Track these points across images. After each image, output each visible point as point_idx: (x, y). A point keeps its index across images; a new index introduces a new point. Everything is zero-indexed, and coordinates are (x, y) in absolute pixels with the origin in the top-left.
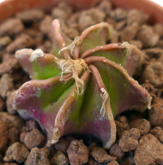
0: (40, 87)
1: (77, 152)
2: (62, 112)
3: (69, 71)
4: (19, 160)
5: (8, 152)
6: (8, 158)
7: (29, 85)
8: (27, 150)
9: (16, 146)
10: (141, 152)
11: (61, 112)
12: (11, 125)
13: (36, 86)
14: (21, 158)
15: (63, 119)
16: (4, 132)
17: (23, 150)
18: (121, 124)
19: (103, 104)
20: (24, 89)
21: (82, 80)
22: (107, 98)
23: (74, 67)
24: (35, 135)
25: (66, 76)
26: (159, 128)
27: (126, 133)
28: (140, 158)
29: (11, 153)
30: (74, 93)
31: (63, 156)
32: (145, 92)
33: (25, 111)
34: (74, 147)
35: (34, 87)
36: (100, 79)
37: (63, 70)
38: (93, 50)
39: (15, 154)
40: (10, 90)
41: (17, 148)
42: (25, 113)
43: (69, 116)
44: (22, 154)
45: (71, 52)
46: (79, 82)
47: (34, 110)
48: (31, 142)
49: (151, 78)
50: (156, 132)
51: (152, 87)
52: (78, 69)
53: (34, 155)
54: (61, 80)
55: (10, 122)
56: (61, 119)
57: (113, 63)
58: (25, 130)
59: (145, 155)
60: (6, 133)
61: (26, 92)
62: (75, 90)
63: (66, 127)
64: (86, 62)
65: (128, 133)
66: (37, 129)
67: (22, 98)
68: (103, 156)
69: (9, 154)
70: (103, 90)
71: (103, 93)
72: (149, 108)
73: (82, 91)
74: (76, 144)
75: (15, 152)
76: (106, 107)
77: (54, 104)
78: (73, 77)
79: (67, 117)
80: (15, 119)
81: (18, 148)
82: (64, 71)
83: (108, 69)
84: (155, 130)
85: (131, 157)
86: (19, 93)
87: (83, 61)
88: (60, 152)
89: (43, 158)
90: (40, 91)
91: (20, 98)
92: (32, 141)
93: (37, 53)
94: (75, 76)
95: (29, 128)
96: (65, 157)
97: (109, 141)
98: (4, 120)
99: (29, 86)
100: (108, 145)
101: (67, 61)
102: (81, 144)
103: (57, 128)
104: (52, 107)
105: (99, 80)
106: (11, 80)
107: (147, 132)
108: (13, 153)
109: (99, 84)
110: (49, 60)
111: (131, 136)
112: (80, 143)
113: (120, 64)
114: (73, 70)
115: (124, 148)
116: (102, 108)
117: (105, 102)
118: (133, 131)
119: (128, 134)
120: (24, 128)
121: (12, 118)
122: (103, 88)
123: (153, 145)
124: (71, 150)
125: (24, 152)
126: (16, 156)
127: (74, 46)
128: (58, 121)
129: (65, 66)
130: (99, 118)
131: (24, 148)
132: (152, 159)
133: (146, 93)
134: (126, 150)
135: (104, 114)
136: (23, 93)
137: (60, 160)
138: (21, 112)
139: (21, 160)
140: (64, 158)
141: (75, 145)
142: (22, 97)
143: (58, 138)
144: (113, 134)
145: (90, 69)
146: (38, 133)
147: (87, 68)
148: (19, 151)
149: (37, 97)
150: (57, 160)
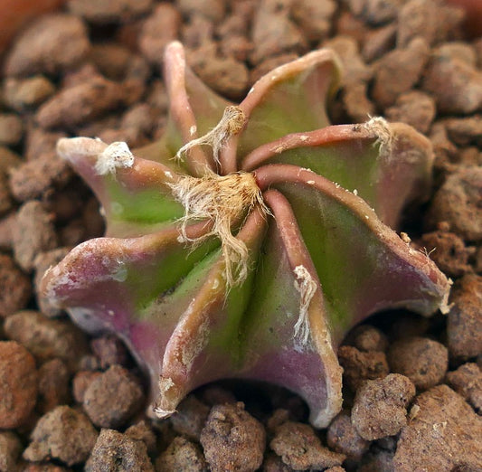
0: (121, 259)
1: (229, 439)
2: (183, 333)
3: (205, 214)
4: (69, 458)
5: (37, 434)
6: (37, 452)
7: (91, 250)
8: (90, 428)
9: (59, 420)
10: (415, 442)
11: (180, 335)
12: (46, 351)
13: (112, 256)
14: (75, 453)
15: (188, 354)
16: (24, 375)
17: (78, 430)
18: (361, 356)
19: (303, 311)
20: (76, 262)
21: (241, 241)
22: (312, 295)
23: (218, 201)
24: (116, 386)
25: (196, 229)
26: (472, 367)
27: (370, 388)
28: (409, 461)
29: (46, 437)
30: (216, 281)
31: (189, 452)
32: (428, 269)
33: (87, 311)
34: (217, 428)
35: (106, 258)
36: (294, 239)
37: (187, 209)
38: (279, 148)
39: (56, 443)
40: (44, 248)
41: (61, 426)
42: (87, 317)
43: (207, 342)
44: (76, 440)
45: (215, 150)
46: (231, 249)
47: (111, 313)
48: (102, 407)
49: (458, 214)
50: (464, 380)
51: (459, 242)
52: (231, 208)
53: (105, 453)
54: (181, 239)
55: (44, 343)
56: (181, 355)
57: (335, 188)
58: (88, 367)
59: (424, 451)
60: (32, 377)
61: (84, 271)
62: (219, 271)
63: (198, 372)
64: (257, 183)
65: (376, 389)
66: (119, 367)
67: (73, 286)
68: (306, 451)
69: (40, 441)
70: (300, 271)
71: (301, 281)
72: (445, 310)
73: (243, 273)
74: (223, 418)
75: (57, 435)
76: (310, 320)
77: (166, 299)
78: (214, 232)
79: (200, 345)
80: (60, 335)
81: (64, 425)
82: (190, 212)
83: (322, 205)
84: (460, 374)
85: (389, 451)
86: (61, 274)
87: (247, 180)
88: (182, 440)
89: (130, 460)
90: (123, 268)
91: (67, 285)
92: (106, 402)
93: (114, 156)
94: (222, 229)
95: (99, 359)
96: (197, 455)
97: (325, 407)
98: (28, 335)
99: (90, 254)
100: (322, 418)
101: (199, 182)
102: (240, 416)
103: (170, 380)
104: (160, 308)
105: (289, 242)
106: (47, 218)
107: (437, 379)
108: (50, 438)
109: (290, 255)
110: (148, 177)
111: (385, 397)
112: (236, 412)
113: (355, 191)
114: (216, 212)
115: (364, 430)
116: (300, 320)
117: (307, 304)
118: (390, 383)
119: (376, 392)
120: (84, 361)
121: (49, 332)
122: (301, 267)
123: (451, 422)
124: (212, 436)
125: (84, 435)
126: (60, 448)
127: (221, 136)
128: (172, 360)
129: (195, 196)
130: (293, 346)
131: (82, 424)
132: (445, 463)
133: (432, 271)
134: (371, 437)
135: (306, 337)
136: (73, 274)
137: (182, 464)
138: (77, 315)
139: (73, 457)
140: (195, 458)
141: (220, 421)
142: (72, 283)
143: (174, 403)
144: (332, 393)
145: (268, 205)
146: (122, 379)
147: (260, 201)
148: (66, 433)
149: (117, 282)
150: (173, 462)
